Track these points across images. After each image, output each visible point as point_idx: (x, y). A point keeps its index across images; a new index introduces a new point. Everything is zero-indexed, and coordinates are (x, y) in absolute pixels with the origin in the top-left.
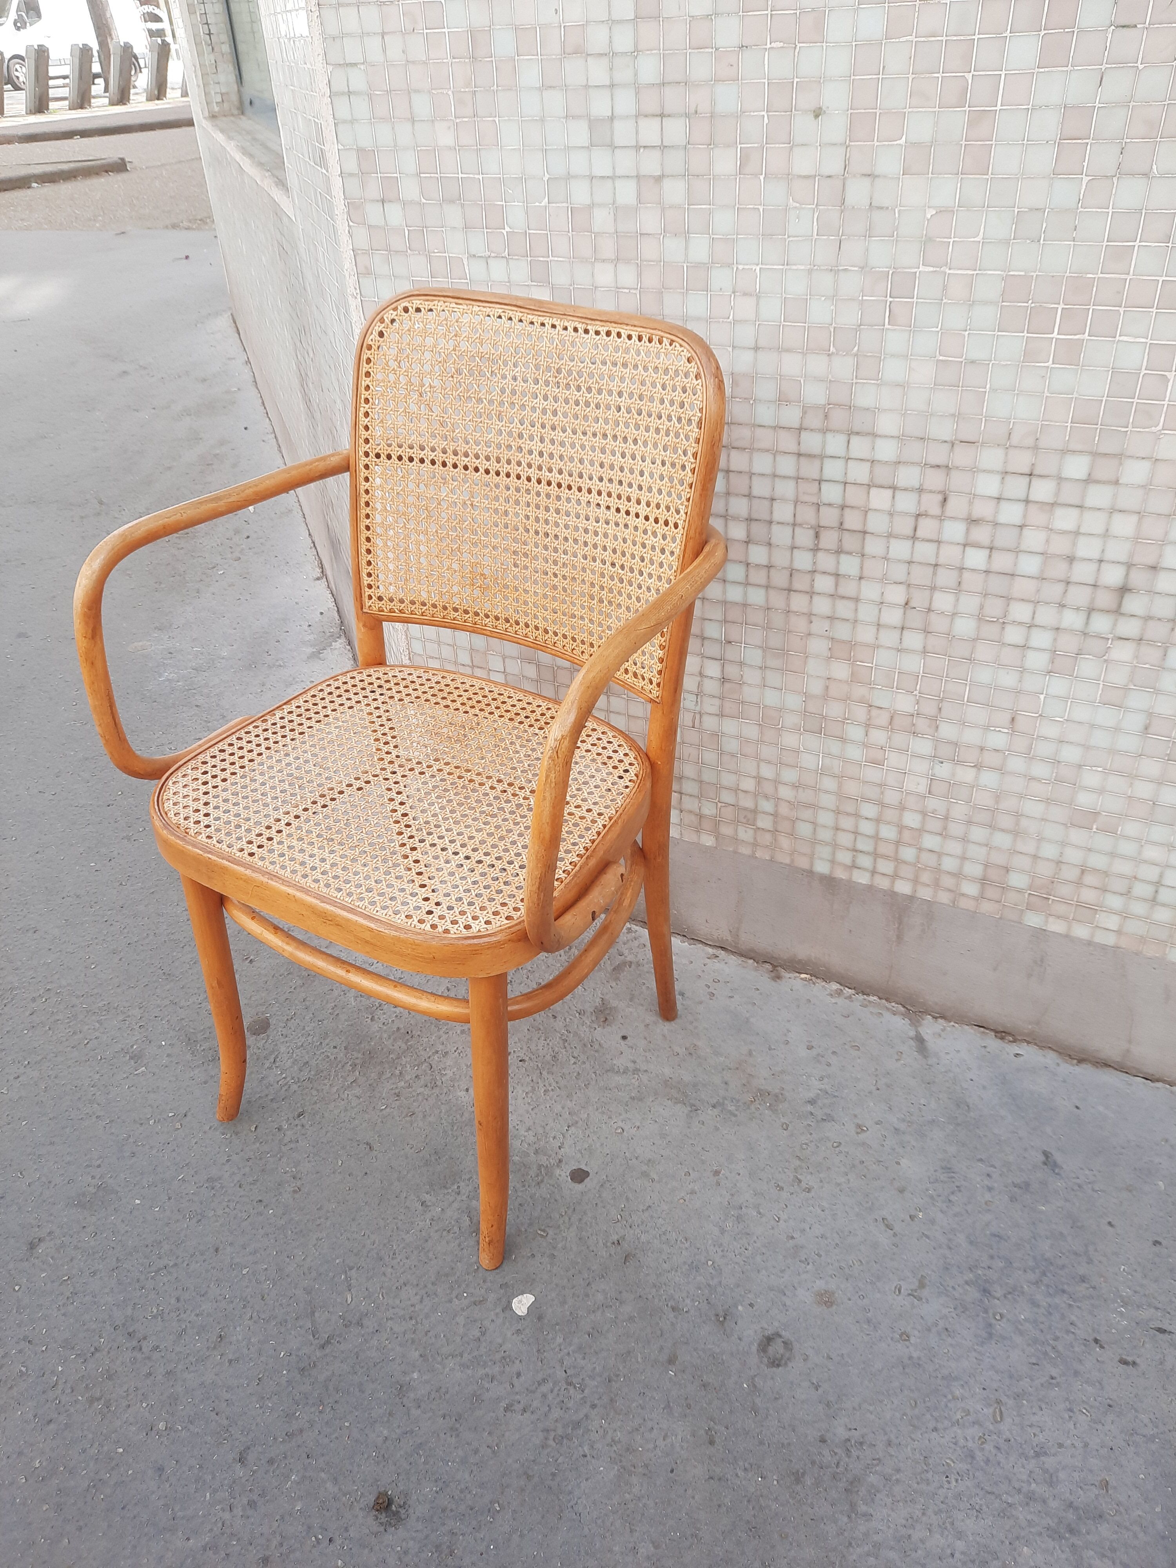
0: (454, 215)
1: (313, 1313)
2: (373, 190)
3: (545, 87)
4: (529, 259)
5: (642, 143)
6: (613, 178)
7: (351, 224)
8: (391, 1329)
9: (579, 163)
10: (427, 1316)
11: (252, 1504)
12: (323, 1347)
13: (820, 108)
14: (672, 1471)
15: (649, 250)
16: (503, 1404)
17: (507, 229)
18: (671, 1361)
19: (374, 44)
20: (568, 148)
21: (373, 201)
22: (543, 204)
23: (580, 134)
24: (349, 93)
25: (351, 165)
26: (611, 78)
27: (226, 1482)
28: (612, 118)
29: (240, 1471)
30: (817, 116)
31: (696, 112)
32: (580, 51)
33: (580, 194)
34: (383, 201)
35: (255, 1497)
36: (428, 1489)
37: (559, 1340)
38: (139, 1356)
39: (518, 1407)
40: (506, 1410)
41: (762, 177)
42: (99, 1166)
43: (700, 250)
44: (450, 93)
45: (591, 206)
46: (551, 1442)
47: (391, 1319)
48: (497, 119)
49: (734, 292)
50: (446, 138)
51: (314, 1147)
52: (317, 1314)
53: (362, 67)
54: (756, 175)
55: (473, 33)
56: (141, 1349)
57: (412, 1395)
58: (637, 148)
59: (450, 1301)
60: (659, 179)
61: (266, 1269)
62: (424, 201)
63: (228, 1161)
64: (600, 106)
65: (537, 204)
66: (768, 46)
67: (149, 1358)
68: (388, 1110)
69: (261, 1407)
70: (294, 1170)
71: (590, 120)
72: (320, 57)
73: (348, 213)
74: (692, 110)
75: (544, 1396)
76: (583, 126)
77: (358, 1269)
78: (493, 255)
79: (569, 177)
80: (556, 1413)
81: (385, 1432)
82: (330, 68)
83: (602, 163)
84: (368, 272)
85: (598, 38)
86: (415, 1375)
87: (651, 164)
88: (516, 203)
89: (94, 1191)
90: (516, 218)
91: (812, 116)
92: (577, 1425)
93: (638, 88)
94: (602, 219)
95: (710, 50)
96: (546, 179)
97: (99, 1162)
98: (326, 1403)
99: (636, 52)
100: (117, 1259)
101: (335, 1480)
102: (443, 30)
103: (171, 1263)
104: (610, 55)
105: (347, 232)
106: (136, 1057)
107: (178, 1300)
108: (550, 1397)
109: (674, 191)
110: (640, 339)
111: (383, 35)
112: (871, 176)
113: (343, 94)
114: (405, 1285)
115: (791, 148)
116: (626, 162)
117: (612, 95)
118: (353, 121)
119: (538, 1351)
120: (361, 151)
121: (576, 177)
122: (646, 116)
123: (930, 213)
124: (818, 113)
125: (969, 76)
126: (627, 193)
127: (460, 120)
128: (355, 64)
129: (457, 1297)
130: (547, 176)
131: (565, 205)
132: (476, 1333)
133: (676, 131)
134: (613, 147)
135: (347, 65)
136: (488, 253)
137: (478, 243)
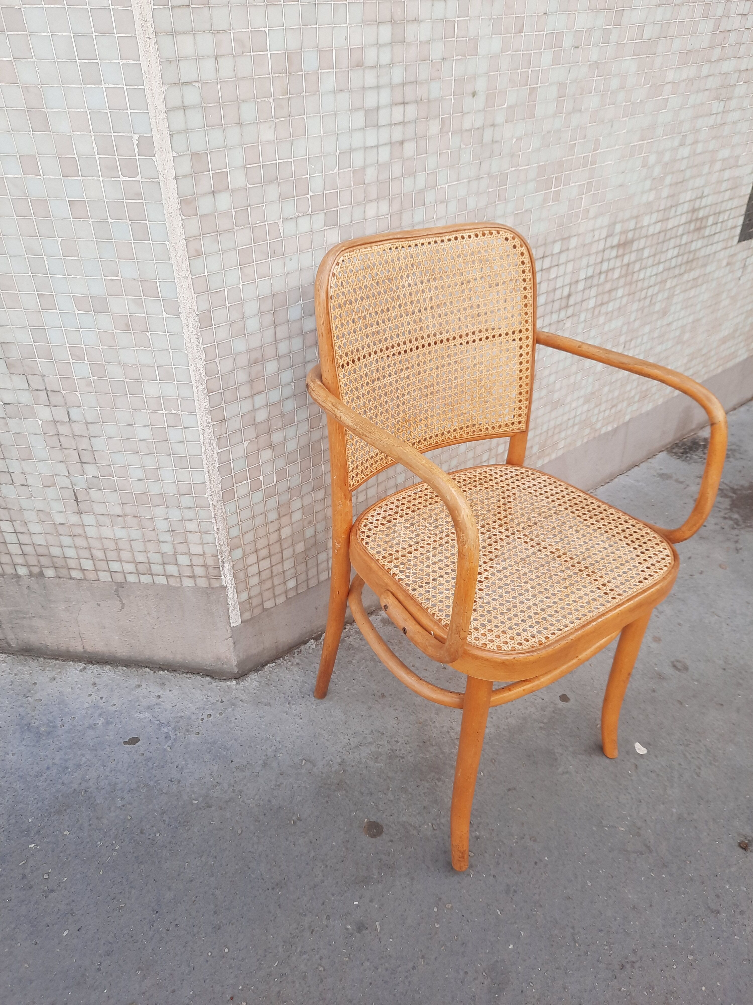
0: (272, 192)
1: (627, 851)
2: (206, 184)
3: (336, 91)
4: (325, 211)
5: (393, 122)
6: (377, 146)
7: (184, 217)
8: (645, 813)
9: (357, 140)
10: (640, 794)
11: (742, 913)
12: (651, 851)
13: (475, 92)
14: (734, 724)
15: (395, 188)
16: (695, 777)
17: (311, 194)
18: (680, 703)
19: (208, 65)
20: (351, 131)
21: (205, 194)
22: (335, 171)
23: (359, 119)
24: (185, 108)
25: (186, 167)
26: (378, 81)
27: (728, 925)
28: (378, 108)
29: (723, 915)
30: (474, 96)
31: (421, 99)
32: (360, 65)
33: (358, 160)
34: (213, 193)
35: (738, 911)
36: (737, 823)
37: (663, 741)
38: (637, 965)
39: (697, 770)
40: (698, 776)
41: (450, 134)
42: (466, 973)
43: (421, 181)
44: (271, 100)
45: (364, 168)
46: (716, 764)
47: (639, 811)
48: (305, 117)
49: (436, 202)
50: (267, 134)
51: (500, 821)
52: (629, 849)
53: (197, 85)
54: (447, 133)
55: (289, 55)
56: (634, 962)
57: (685, 815)
58: (391, 124)
59: (632, 780)
60: (402, 143)
61: (590, 871)
62: (249, 186)
63: (494, 877)
64: (371, 101)
65: (331, 172)
66: (455, 58)
67: (641, 958)
68: (485, 772)
69: (684, 894)
70: (516, 837)
71: (366, 111)
72: (157, 79)
73: (181, 209)
74: (418, 99)
75: (693, 758)
76: (361, 113)
77: (603, 819)
78: (300, 214)
79: (351, 150)
80: (701, 756)
81: (705, 834)
82: (166, 87)
83: (371, 139)
84: (199, 254)
85: (371, 56)
86: (674, 810)
87: (397, 134)
88: (317, 175)
89: (489, 980)
90: (317, 185)
91: (471, 96)
92: (708, 751)
93: (392, 86)
94: (370, 174)
95: (428, 62)
96: (337, 154)
97: (462, 973)
98: (685, 859)
99: (391, 65)
100: (557, 968)
101: (730, 866)
102: (266, 53)
103: (571, 930)
104: (376, 67)
105: (180, 225)
106: (361, 927)
107: (601, 931)
108: (694, 756)
109: (409, 149)
110: (477, 236)
111: (216, 58)
112: (493, 125)
113: (178, 108)
114: (618, 798)
115: (463, 115)
116: (384, 135)
117: (378, 93)
118: (187, 131)
119: (668, 752)
120: (195, 156)
121: (356, 150)
122: (396, 104)
123: (514, 140)
124: (474, 94)
125: (530, 71)
126: (384, 154)
127: (279, 120)
128: (190, 83)
129: (630, 776)
130: (338, 152)
131: (349, 169)
132: (653, 775)
133: (411, 111)
134: (378, 126)
135: (183, 84)
136: (297, 214)
137: (289, 209)
